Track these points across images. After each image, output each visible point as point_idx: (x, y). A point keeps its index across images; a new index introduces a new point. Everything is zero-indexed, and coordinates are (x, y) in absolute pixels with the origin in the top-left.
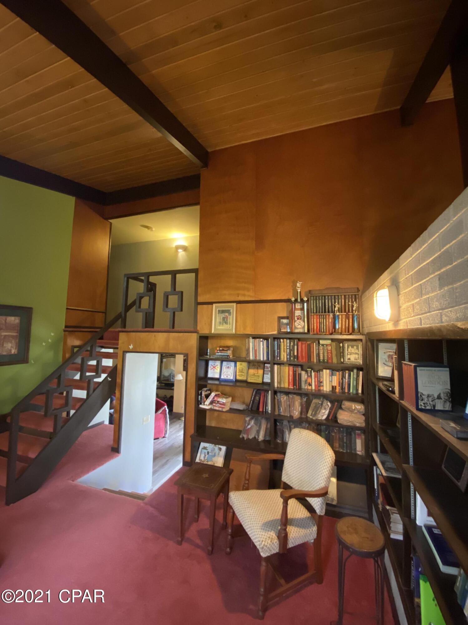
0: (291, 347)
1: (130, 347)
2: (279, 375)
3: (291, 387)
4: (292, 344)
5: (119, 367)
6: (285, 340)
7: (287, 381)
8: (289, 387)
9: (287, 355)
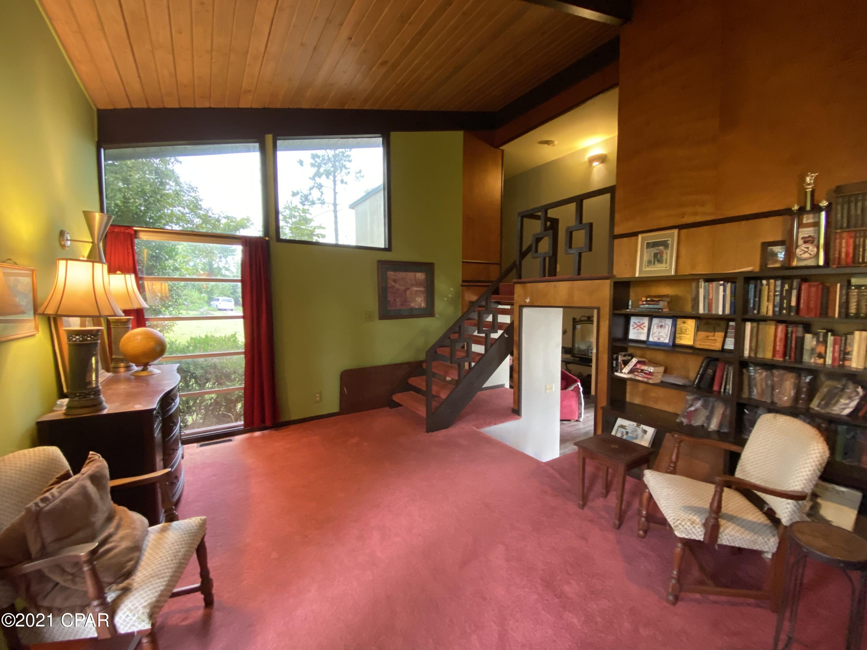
0: (784, 292)
1: (526, 300)
2: (754, 340)
3: (779, 358)
4: (787, 287)
5: (516, 323)
6: (772, 281)
7: (771, 348)
8: (775, 359)
9: (774, 306)
